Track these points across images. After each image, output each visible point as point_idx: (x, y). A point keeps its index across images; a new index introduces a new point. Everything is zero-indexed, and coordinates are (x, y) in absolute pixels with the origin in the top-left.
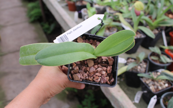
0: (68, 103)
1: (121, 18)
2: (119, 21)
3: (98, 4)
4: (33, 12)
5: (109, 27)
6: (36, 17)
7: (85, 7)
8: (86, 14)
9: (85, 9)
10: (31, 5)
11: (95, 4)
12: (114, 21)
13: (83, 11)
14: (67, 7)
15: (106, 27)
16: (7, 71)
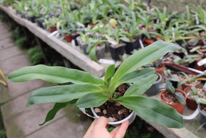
0: (82, 124)
1: (107, 37)
2: (106, 39)
3: (89, 32)
4: (34, 57)
5: (98, 44)
6: (38, 60)
7: (79, 35)
8: (80, 40)
9: (79, 37)
10: (31, 51)
11: (87, 32)
12: (102, 39)
13: (78, 39)
14: (65, 40)
15: (96, 44)
16: (20, 111)
